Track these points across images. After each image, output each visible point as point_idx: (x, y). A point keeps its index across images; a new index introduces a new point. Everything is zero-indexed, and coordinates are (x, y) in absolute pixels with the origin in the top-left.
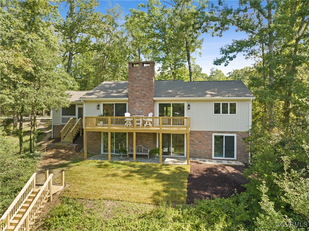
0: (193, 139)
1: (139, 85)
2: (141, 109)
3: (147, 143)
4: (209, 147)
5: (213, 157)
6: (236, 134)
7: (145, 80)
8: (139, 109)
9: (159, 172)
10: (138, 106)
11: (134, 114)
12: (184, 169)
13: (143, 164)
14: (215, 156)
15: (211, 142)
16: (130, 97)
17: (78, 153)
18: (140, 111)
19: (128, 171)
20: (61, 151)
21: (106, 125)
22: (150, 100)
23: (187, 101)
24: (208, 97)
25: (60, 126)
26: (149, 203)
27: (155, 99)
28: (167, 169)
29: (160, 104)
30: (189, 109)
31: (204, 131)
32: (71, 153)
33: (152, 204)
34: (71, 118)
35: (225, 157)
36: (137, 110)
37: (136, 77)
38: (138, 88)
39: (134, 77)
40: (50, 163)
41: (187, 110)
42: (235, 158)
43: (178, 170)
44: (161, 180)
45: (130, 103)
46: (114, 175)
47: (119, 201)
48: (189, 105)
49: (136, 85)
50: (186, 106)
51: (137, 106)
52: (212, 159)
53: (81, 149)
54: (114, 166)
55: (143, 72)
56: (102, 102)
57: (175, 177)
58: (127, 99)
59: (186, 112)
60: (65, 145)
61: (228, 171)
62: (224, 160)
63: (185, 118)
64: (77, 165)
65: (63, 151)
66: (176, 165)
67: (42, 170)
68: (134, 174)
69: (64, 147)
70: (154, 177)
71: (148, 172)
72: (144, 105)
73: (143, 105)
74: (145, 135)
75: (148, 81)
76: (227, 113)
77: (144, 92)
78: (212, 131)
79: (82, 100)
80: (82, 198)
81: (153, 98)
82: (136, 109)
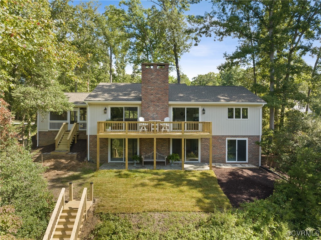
0: (208, 143)
1: (153, 88)
2: (155, 113)
3: (162, 149)
4: (223, 152)
5: (227, 162)
6: (248, 138)
7: (160, 83)
8: (153, 113)
9: (187, 178)
10: (153, 110)
11: (148, 118)
12: (209, 174)
13: (165, 171)
14: (228, 160)
15: (224, 147)
16: (144, 100)
17: (82, 163)
18: (155, 116)
19: (155, 179)
20: (62, 161)
21: (117, 130)
22: (166, 104)
23: (202, 105)
24: (223, 102)
25: (47, 132)
26: (198, 211)
27: (170, 103)
28: (193, 175)
29: (174, 109)
30: (204, 113)
31: (219, 136)
32: (74, 162)
33: (202, 212)
34: (64, 123)
35: (238, 161)
36: (151, 115)
37: (150, 79)
38: (152, 91)
39: (148, 79)
40: (58, 176)
41: (201, 115)
42: (247, 161)
43: (204, 175)
44: (194, 187)
45: (144, 107)
46: (143, 185)
47: (166, 212)
48: (204, 110)
49: (150, 88)
50: (200, 111)
51: (151, 110)
52: (226, 163)
53: (84, 159)
54: (137, 175)
55: (158, 75)
56: (109, 106)
57: (205, 182)
58: (140, 102)
59: (200, 116)
60: (64, 153)
61: (247, 174)
62: (237, 163)
63: (199, 122)
64: (93, 176)
65: (63, 161)
66: (199, 170)
67: (52, 184)
68: (164, 182)
69: (63, 157)
70: (185, 184)
71: (176, 180)
72: (159, 109)
73: (157, 109)
74: (159, 141)
75: (163, 84)
76: (240, 118)
77: (159, 95)
78: (226, 136)
79: (87, 103)
80: (124, 212)
81: (169, 102)
82: (150, 113)
